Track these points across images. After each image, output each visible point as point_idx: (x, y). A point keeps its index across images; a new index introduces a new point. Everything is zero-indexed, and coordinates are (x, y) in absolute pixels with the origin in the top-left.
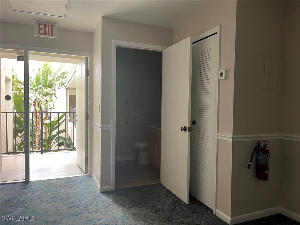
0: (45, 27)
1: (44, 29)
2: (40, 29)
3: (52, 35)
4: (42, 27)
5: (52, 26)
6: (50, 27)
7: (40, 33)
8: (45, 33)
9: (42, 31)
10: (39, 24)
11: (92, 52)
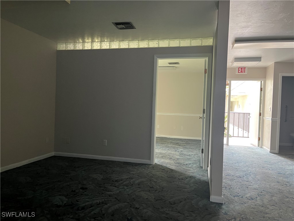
0: (241, 69)
1: (241, 70)
2: (239, 70)
3: (245, 72)
4: (240, 69)
5: (245, 68)
6: (244, 69)
7: (239, 72)
8: (241, 72)
9: (240, 71)
10: (239, 68)
11: (266, 78)
